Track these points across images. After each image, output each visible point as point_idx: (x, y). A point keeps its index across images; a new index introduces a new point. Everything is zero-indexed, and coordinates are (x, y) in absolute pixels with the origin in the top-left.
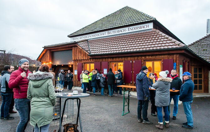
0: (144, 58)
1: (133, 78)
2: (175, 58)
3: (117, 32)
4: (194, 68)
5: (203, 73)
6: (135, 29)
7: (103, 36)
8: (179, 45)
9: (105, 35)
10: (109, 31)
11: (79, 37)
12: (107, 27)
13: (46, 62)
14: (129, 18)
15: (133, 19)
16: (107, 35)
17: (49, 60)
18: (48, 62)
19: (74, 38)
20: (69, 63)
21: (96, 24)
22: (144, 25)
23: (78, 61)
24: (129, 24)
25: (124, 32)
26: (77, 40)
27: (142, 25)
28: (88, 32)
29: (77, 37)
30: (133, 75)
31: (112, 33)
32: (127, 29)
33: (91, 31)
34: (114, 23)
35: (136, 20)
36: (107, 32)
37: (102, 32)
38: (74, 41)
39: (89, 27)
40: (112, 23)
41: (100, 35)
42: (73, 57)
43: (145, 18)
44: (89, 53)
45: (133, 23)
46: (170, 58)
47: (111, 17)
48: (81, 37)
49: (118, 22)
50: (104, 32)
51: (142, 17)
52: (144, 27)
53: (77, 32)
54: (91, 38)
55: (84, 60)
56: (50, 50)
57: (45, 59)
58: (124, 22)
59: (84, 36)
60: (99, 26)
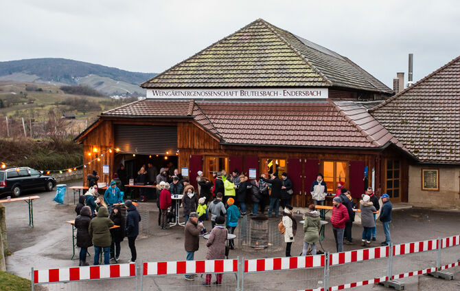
0: (321, 156)
1: (303, 186)
2: (366, 160)
3: (260, 94)
4: (388, 162)
5: (400, 170)
6: (296, 93)
7: (229, 97)
8: (372, 143)
9: (234, 97)
10: (245, 90)
11: (170, 91)
12: (238, 80)
13: (101, 147)
14: (282, 67)
15: (290, 71)
16: (239, 96)
17: (110, 143)
18: (106, 147)
19: (157, 90)
20: (167, 153)
21: (202, 60)
22: (312, 90)
23: (191, 152)
24: (285, 84)
25: (276, 97)
26: (165, 97)
27: (309, 90)
28: (195, 85)
29: (166, 91)
30: (303, 182)
31: (250, 94)
32: (280, 91)
33: (202, 85)
34: (250, 72)
35: (296, 75)
36: (239, 91)
37: (229, 90)
38: (156, 97)
39: (189, 68)
40: (245, 72)
41: (223, 94)
42: (178, 141)
43: (314, 75)
44: (221, 139)
45: (293, 84)
46: (360, 160)
47: (233, 48)
48: (175, 90)
49: (259, 71)
50: (231, 90)
51: (307, 71)
52: (312, 94)
53: (162, 77)
54: (201, 97)
55: (205, 150)
56: (112, 121)
57: (97, 141)
58: (273, 75)
59: (183, 91)
60: (215, 72)
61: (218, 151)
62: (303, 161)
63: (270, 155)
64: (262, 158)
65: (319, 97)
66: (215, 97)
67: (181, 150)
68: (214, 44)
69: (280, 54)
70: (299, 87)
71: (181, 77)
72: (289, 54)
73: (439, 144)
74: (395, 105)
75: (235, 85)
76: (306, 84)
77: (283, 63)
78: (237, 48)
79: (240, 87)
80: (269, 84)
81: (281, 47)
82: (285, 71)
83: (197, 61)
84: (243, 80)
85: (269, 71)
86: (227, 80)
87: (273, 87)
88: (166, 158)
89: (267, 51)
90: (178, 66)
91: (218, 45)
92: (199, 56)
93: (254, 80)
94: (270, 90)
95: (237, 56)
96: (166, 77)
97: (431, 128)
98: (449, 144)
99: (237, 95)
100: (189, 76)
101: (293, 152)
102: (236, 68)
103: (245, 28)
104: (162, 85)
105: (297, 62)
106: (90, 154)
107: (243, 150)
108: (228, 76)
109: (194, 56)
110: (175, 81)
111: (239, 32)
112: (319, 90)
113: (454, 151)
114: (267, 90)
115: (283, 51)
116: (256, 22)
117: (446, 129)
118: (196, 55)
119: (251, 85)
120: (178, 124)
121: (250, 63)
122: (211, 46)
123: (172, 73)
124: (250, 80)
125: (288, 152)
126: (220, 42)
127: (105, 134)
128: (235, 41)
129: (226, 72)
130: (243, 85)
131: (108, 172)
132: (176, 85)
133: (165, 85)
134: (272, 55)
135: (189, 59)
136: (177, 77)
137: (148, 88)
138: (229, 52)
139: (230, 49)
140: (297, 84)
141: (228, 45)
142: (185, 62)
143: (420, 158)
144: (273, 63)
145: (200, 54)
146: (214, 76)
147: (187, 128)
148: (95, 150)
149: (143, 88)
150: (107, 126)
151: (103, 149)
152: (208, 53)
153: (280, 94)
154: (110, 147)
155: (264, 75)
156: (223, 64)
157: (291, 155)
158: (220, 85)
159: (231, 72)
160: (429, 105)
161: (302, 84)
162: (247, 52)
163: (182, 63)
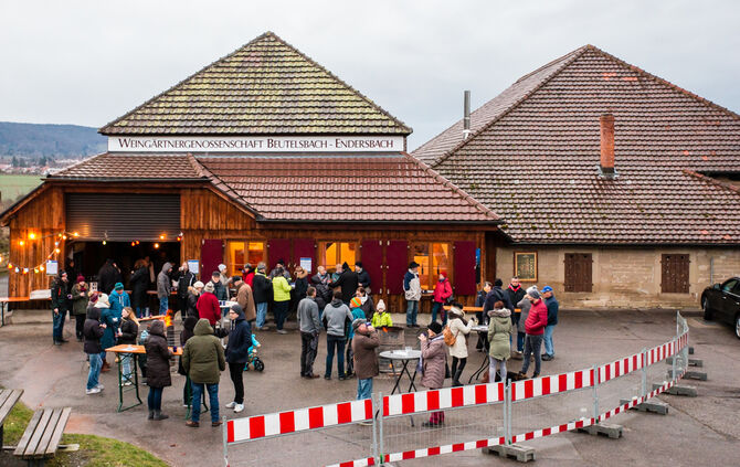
0: (412, 235)
1: (384, 281)
2: (478, 239)
3: (298, 145)
6: (355, 144)
7: (250, 149)
8: (487, 214)
9: (257, 149)
10: (274, 139)
11: (150, 140)
12: (263, 123)
13: (43, 231)
14: (327, 104)
15: (341, 110)
16: (265, 148)
17: (60, 223)
18: (52, 230)
19: (128, 139)
20: (162, 237)
21: (193, 93)
22: (380, 139)
23: (203, 235)
24: (340, 130)
25: (324, 149)
26: (140, 149)
27: (375, 139)
28: (195, 131)
29: (142, 139)
30: (384, 275)
31: (283, 145)
32: (331, 140)
33: (206, 131)
34: (278, 111)
35: (352, 117)
36: (265, 139)
37: (248, 139)
38: (124, 149)
39: (175, 105)
40: (270, 111)
41: (238, 144)
42: (183, 219)
43: (379, 117)
44: (255, 213)
45: (353, 130)
46: (469, 239)
47: (240, 75)
48: (158, 139)
49: (292, 111)
50: (253, 139)
51: (367, 110)
52: (380, 145)
53: (132, 117)
54: (202, 149)
55: (227, 231)
56: (64, 187)
57: (35, 221)
58: (316, 116)
59: (172, 139)
60: (220, 111)
61: (249, 233)
62: (385, 243)
63: (334, 235)
64: (320, 240)
65: (389, 149)
66: (226, 149)
67: (186, 232)
68: (206, 68)
69: (318, 86)
70: (361, 134)
71: (165, 118)
72: (330, 86)
73: (532, 216)
74: (455, 163)
75: (260, 130)
76: (372, 130)
77: (327, 98)
78: (246, 75)
79: (269, 134)
80: (314, 130)
81: (316, 75)
82: (332, 111)
83: (184, 93)
84: (271, 124)
85: (309, 110)
86: (243, 123)
87: (322, 134)
88: (157, 246)
89: (295, 81)
90: (155, 100)
91: (214, 70)
92: (185, 87)
93: (289, 123)
94: (314, 139)
95: (248, 87)
96: (139, 117)
97: (513, 195)
98: (545, 216)
99: (262, 145)
100: (179, 117)
101: (368, 231)
102: (254, 104)
103: (250, 44)
104: (136, 131)
105: (347, 98)
106: (22, 243)
107: (289, 230)
108: (245, 117)
109: (178, 86)
110: (157, 124)
111: (241, 51)
112: (389, 139)
113: (554, 226)
114: (309, 139)
115: (321, 80)
116: (265, 36)
117: (534, 196)
118: (181, 84)
119: (286, 130)
120: (182, 192)
121: (273, 98)
122: (203, 71)
123: (147, 111)
124: (282, 123)
125: (361, 231)
126: (216, 65)
127: (51, 209)
128: (240, 65)
129: (239, 111)
130: (273, 130)
131: (56, 272)
132: (162, 130)
133: (142, 131)
134: (305, 86)
135: (171, 90)
136: (159, 117)
137: (111, 134)
138: (235, 81)
139: (235, 75)
140: (359, 130)
141: (230, 70)
142: (166, 94)
143: (514, 237)
144: (311, 98)
145: (187, 82)
146: (220, 117)
147: (197, 197)
148: (32, 236)
149: (104, 134)
150: (55, 195)
151: (47, 235)
152: (199, 81)
153: (330, 145)
154: (60, 230)
155: (302, 117)
156: (230, 98)
157: (366, 235)
158: (235, 130)
159: (247, 111)
160: (501, 163)
161: (365, 130)
162: (264, 81)
163: (161, 96)
